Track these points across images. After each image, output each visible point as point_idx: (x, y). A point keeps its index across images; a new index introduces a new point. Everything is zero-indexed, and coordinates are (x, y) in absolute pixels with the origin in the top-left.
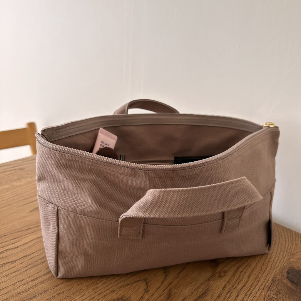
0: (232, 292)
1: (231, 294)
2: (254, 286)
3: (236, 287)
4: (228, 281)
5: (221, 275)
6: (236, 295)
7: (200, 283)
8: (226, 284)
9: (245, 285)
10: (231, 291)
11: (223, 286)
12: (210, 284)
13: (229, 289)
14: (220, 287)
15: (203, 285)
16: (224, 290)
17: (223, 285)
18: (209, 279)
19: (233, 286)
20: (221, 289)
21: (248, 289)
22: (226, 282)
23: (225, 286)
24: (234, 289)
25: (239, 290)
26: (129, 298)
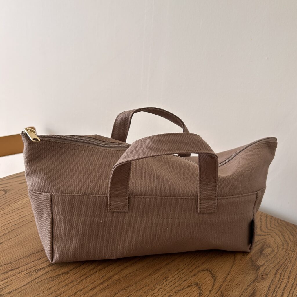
0: (277, 292)
1: (276, 293)
3: (279, 287)
4: (271, 282)
5: (264, 277)
6: (281, 294)
7: (247, 285)
8: (270, 285)
9: (286, 286)
12: (256, 285)
13: (274, 290)
14: (265, 288)
15: (250, 287)
16: (270, 290)
17: (268, 286)
18: (254, 282)
19: (276, 286)
20: (267, 289)
21: (290, 289)
22: (269, 283)
24: (278, 288)
25: (282, 290)
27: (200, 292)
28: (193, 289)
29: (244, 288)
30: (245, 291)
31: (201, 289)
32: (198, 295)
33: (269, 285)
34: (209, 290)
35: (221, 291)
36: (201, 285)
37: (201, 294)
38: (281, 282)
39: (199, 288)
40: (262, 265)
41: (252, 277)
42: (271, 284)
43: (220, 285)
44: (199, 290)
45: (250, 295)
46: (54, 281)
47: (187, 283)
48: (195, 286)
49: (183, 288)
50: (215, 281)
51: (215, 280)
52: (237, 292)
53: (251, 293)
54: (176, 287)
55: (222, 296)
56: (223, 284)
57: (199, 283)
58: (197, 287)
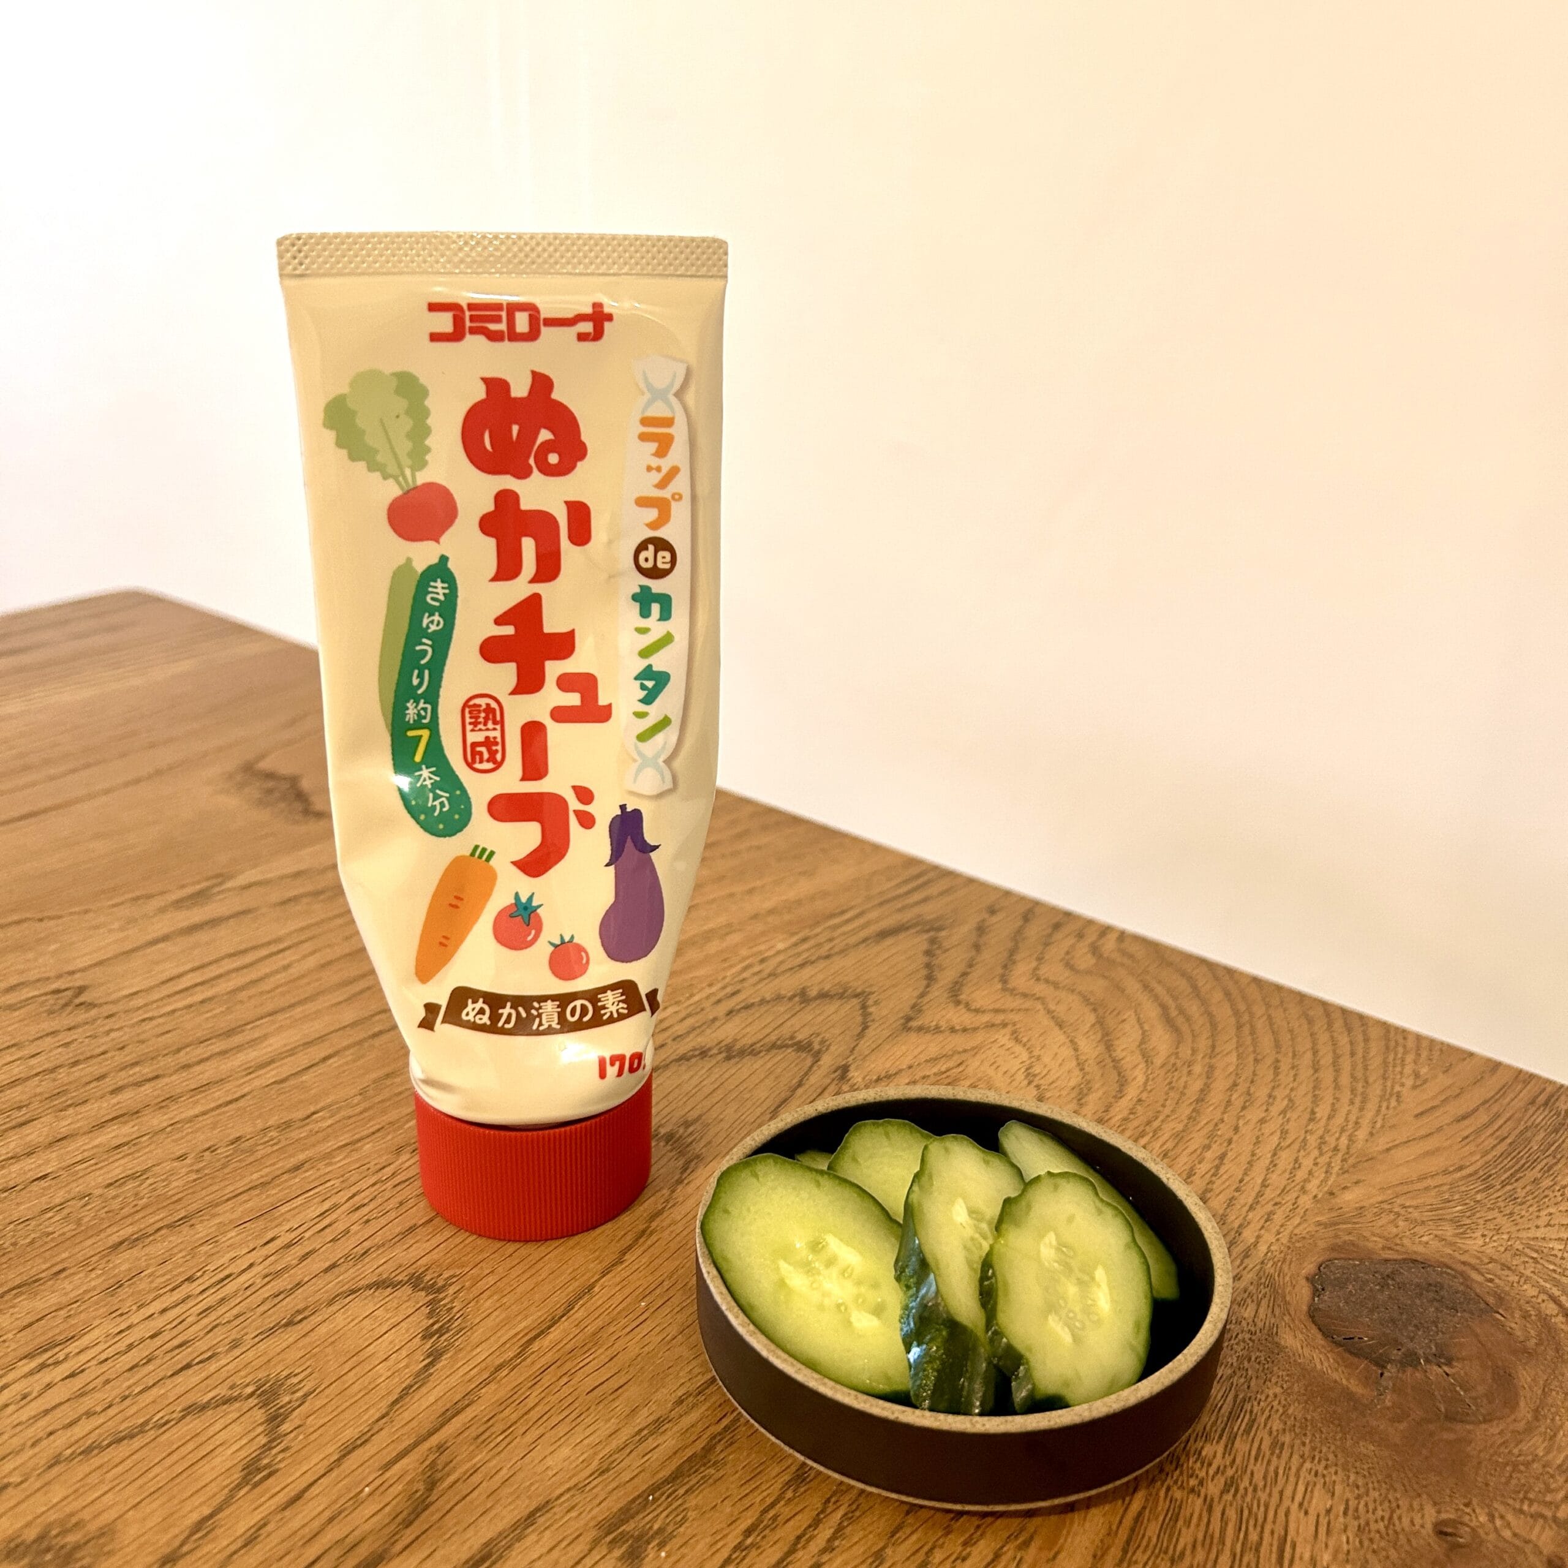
26: (107, 1532)
27: (258, 1459)
28: (218, 1426)
29: (642, 1418)
30: (641, 1441)
31: (286, 1427)
32: (237, 1476)
34: (350, 1434)
35: (441, 1448)
36: (306, 1396)
37: (259, 1470)
39: (275, 1419)
43: (458, 1397)
44: (263, 1440)
45: (665, 1473)
47: (196, 1379)
48: (252, 1401)
49: (142, 1420)
50: (431, 1364)
51: (435, 1356)
52: (565, 1451)
53: (689, 1453)
54: (89, 1414)
55: (431, 1485)
56: (486, 1383)
57: (295, 1380)
58: (259, 1415)
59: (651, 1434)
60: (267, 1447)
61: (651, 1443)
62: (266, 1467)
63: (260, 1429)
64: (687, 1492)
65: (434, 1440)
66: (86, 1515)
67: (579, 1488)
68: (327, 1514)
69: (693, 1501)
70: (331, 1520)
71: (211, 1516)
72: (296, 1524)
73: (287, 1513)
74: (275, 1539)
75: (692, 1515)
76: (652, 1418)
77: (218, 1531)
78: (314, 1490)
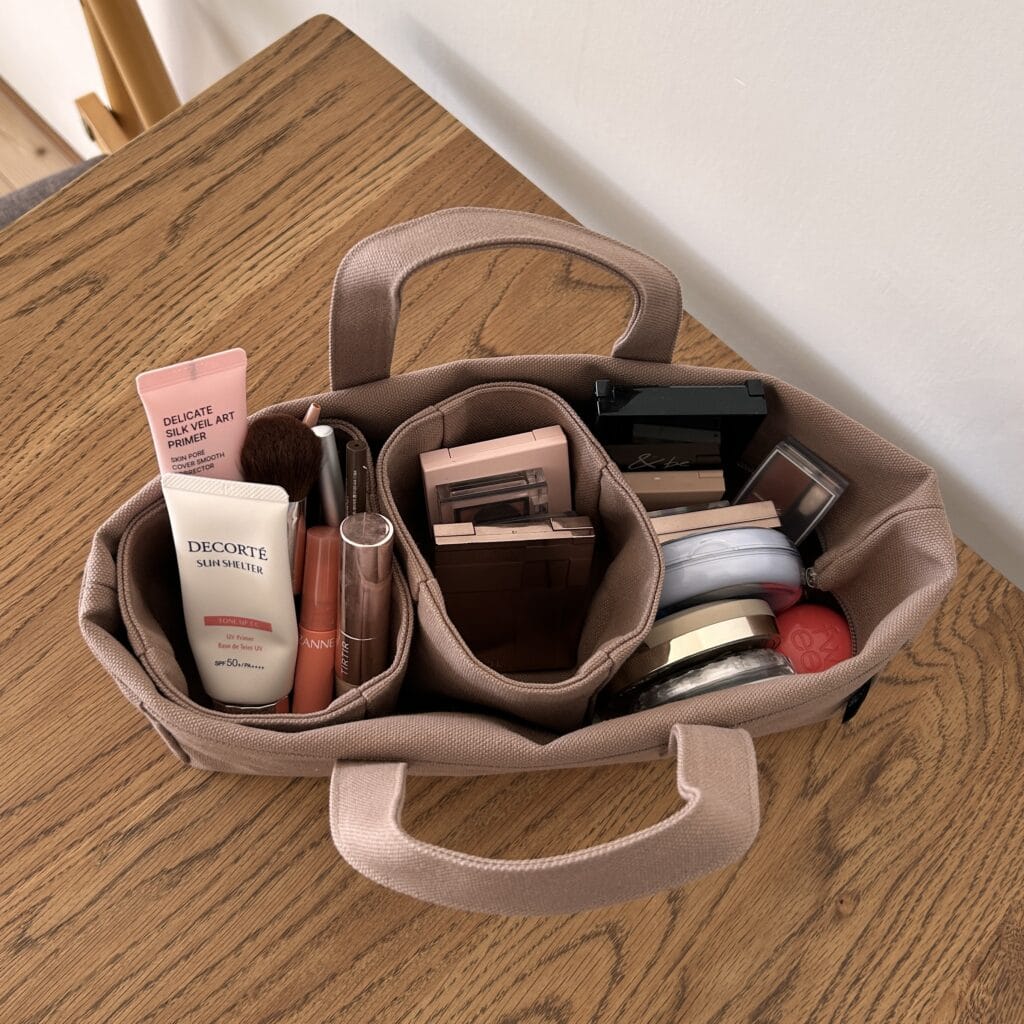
0: (864, 984)
1: (861, 988)
2: (934, 958)
3: (880, 963)
4: (860, 939)
6: (876, 991)
7: (776, 946)
8: (851, 951)
9: (907, 956)
10: (864, 980)
11: (843, 959)
12: (804, 949)
13: (858, 971)
14: (832, 962)
15: (781, 954)
16: (843, 974)
17: (842, 953)
18: (802, 932)
19: (872, 957)
20: (836, 969)
21: (913, 973)
22: (851, 943)
23: (849, 956)
24: (875, 968)
25: (887, 974)
26: (568, 1003)
27: (615, 970)
28: (596, 950)
29: (761, 960)
30: (763, 971)
31: (623, 952)
32: (609, 978)
33: (848, 949)
34: (648, 958)
35: (685, 969)
36: (627, 934)
37: (617, 975)
38: (895, 940)
39: (618, 947)
40: (854, 852)
41: (803, 905)
42: (856, 944)
43: (687, 940)
44: (615, 959)
45: (773, 990)
46: (176, 890)
48: (607, 936)
49: (565, 943)
50: (674, 919)
51: (675, 913)
52: (733, 975)
53: (781, 980)
54: (545, 937)
55: (684, 988)
56: (697, 933)
57: (621, 924)
58: (610, 944)
59: (767, 967)
60: (618, 962)
61: (765, 973)
62: (620, 973)
63: (613, 952)
64: (782, 1001)
65: (681, 965)
66: (558, 993)
67: (740, 996)
68: (647, 1002)
69: (784, 1006)
70: (650, 1003)
71: (605, 997)
72: (637, 1004)
73: (633, 999)
74: (631, 1012)
75: (784, 1014)
76: (766, 959)
77: (610, 1006)
78: (641, 987)
